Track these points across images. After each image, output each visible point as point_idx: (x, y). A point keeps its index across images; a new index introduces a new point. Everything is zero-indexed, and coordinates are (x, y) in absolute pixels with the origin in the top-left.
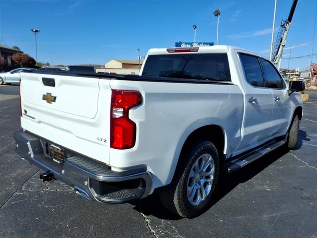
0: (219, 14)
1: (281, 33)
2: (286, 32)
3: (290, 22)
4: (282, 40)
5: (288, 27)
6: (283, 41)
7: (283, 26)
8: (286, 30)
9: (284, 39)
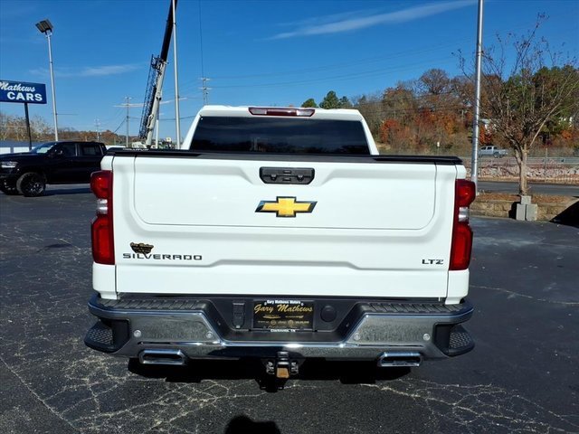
0: (49, 29)
1: (153, 79)
2: (161, 77)
3: (165, 60)
4: (155, 89)
5: (162, 68)
6: (157, 91)
7: (154, 66)
8: (160, 73)
9: (158, 88)
